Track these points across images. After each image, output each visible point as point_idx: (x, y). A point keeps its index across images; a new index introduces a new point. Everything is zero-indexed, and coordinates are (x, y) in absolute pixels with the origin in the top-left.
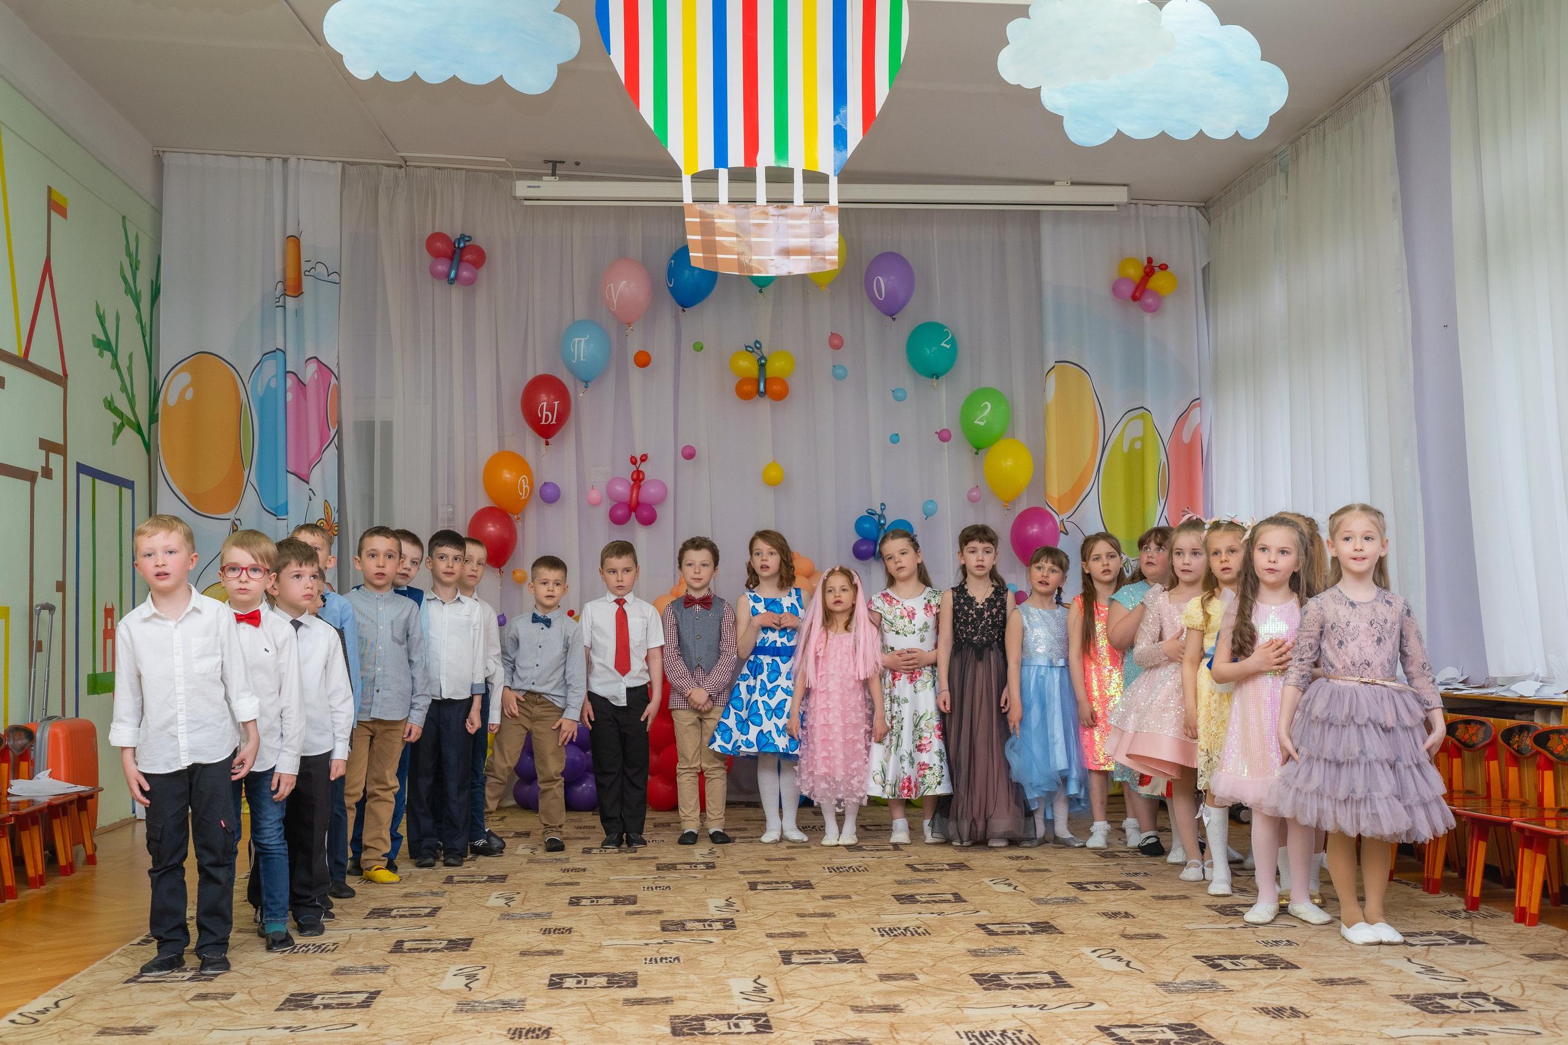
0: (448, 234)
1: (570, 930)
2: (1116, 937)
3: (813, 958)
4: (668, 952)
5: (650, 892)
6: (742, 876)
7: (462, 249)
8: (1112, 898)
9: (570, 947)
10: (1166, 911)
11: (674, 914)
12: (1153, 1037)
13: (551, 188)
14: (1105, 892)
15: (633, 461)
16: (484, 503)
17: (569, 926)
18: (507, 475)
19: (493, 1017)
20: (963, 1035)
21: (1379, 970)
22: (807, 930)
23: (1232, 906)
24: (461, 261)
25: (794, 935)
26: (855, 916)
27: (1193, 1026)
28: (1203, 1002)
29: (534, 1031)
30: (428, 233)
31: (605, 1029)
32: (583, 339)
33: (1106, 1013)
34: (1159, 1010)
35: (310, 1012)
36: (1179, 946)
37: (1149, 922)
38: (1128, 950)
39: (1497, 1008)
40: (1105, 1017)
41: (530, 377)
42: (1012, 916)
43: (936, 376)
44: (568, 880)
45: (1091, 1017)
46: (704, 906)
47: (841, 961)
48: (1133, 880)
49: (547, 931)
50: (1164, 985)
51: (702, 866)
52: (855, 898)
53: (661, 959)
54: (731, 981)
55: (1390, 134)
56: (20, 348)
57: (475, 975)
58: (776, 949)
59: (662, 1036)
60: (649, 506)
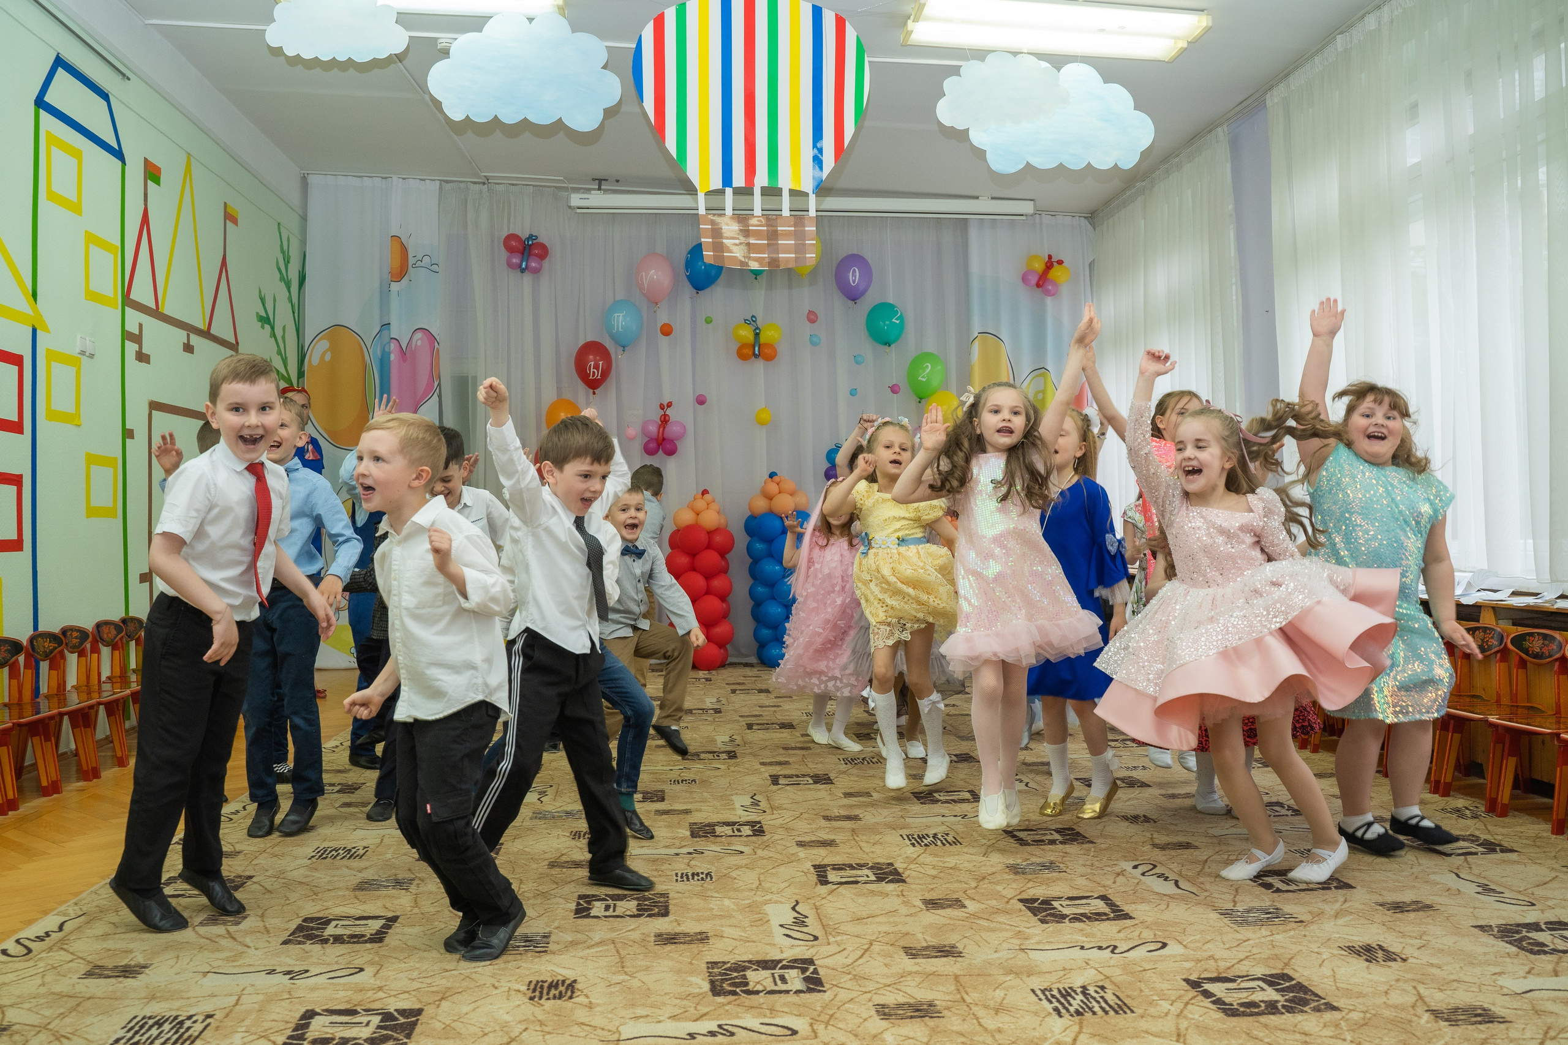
0: (520, 234)
3: (795, 780)
4: (687, 775)
6: (741, 719)
7: (530, 246)
12: (1044, 838)
13: (597, 199)
15: (662, 407)
19: (560, 823)
20: (905, 837)
22: (791, 760)
24: (530, 255)
25: (780, 763)
27: (1073, 829)
30: (505, 233)
32: (622, 315)
38: (1027, 774)
41: (581, 342)
43: (888, 344)
46: (713, 741)
47: (815, 782)
51: (712, 712)
53: (682, 781)
55: (1228, 166)
56: (204, 325)
57: (545, 792)
58: (767, 775)
59: (683, 839)
60: (672, 441)
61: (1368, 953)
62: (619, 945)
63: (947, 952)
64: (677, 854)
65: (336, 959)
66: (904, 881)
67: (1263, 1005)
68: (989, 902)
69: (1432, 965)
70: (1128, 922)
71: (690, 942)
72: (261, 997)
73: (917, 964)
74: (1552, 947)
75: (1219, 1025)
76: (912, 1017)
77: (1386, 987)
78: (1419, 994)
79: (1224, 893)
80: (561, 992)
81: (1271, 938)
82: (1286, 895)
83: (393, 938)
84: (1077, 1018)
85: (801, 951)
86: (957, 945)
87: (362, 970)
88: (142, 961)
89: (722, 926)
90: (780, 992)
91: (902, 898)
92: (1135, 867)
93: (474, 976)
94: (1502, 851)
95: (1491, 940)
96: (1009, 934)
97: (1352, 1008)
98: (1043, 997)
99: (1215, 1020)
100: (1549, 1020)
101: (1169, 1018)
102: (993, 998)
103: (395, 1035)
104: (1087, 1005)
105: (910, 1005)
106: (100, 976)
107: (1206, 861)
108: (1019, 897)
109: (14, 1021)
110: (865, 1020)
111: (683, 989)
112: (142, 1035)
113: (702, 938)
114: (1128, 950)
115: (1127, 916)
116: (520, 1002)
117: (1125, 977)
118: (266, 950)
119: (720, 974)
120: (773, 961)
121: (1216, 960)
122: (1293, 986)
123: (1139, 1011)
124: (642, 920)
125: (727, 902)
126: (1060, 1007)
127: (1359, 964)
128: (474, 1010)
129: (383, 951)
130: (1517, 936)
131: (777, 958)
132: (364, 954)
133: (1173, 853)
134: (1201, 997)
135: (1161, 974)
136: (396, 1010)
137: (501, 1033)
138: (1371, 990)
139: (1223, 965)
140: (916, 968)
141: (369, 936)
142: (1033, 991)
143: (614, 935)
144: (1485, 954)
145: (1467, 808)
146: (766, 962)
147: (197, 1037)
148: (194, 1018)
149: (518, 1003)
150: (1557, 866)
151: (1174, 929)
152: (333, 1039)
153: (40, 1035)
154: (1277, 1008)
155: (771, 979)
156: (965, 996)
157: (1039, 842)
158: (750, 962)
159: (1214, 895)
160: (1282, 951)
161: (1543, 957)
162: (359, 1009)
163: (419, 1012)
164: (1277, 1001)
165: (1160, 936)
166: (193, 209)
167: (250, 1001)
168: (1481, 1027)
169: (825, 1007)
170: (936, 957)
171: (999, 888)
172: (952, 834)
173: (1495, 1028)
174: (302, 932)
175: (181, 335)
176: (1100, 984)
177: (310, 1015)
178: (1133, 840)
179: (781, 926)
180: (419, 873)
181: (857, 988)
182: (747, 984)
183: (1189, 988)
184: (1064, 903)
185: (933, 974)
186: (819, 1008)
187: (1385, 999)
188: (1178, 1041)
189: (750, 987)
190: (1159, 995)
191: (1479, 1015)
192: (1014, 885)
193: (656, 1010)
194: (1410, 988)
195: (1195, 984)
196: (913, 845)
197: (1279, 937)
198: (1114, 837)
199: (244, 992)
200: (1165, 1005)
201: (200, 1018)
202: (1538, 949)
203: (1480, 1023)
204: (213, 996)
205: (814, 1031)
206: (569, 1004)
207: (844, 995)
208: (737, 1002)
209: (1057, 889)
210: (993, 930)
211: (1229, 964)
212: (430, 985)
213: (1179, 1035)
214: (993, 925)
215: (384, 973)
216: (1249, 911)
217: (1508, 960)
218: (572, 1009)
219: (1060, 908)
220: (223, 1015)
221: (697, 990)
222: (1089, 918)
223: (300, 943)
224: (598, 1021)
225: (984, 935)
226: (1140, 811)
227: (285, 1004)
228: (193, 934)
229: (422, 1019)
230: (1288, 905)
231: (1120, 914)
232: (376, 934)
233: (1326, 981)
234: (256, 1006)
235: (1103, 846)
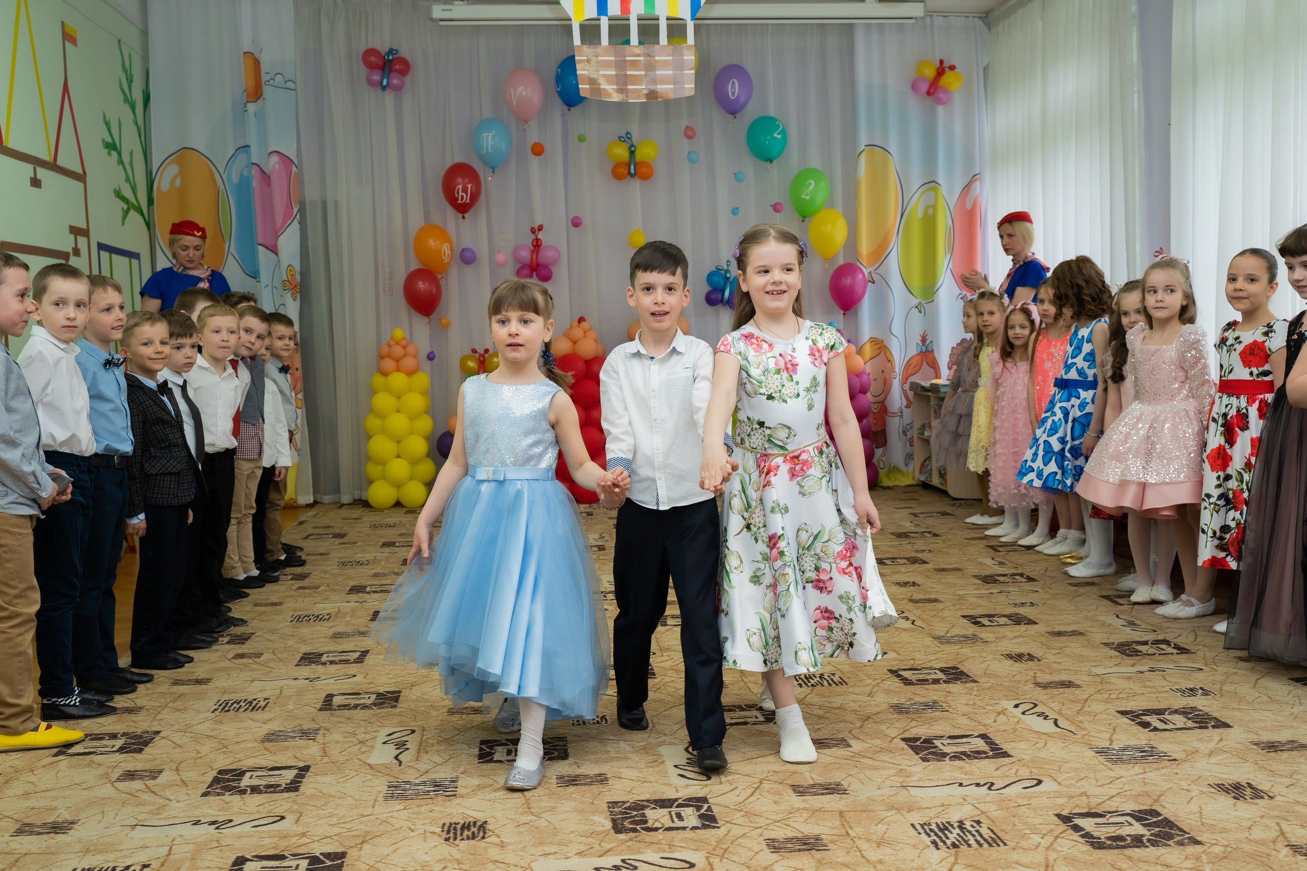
0: (378, 47)
2: (905, 601)
7: (391, 61)
8: (904, 570)
10: (943, 580)
12: (928, 677)
13: (461, 10)
14: (898, 567)
15: (533, 231)
16: (414, 266)
18: (432, 243)
21: (1095, 624)
23: (992, 576)
24: (391, 71)
27: (957, 668)
28: (966, 651)
30: (363, 48)
32: (490, 135)
33: (895, 660)
34: (933, 657)
35: (320, 667)
36: (952, 608)
37: (930, 590)
38: (914, 612)
39: (1175, 651)
41: (449, 164)
43: (770, 160)
45: (885, 663)
48: (920, 555)
50: (938, 638)
51: (595, 549)
56: (50, 155)
60: (546, 267)
61: (1236, 790)
63: (833, 789)
65: (257, 809)
67: (1129, 839)
68: (873, 741)
69: (1298, 803)
70: (1006, 760)
71: (591, 784)
72: (191, 847)
73: (803, 801)
75: (1087, 857)
76: (800, 850)
77: (1249, 823)
78: (1281, 830)
79: (1101, 732)
80: (473, 833)
81: (1143, 776)
82: (1163, 733)
83: (308, 786)
84: (953, 851)
85: (695, 790)
86: (842, 783)
87: (283, 818)
88: (69, 818)
89: (620, 767)
90: (677, 829)
92: (1016, 706)
93: (390, 820)
96: (892, 772)
97: (1214, 842)
98: (922, 831)
99: (1082, 852)
101: (1039, 850)
102: (875, 832)
104: (963, 839)
105: (798, 839)
106: (31, 833)
107: (1087, 699)
108: (902, 736)
110: (757, 853)
111: (587, 827)
113: (602, 779)
114: (1005, 787)
115: (1006, 755)
116: (437, 844)
117: (1000, 812)
118: (188, 802)
119: (621, 813)
120: (669, 800)
121: (1088, 797)
122: (1160, 821)
123: (1011, 844)
126: (938, 840)
127: (1227, 801)
128: (394, 851)
129: (300, 799)
131: (674, 797)
132: (282, 803)
133: (1055, 691)
134: (1071, 832)
135: (1035, 810)
136: (321, 854)
138: (1234, 825)
139: (1094, 801)
140: (803, 805)
141: (284, 786)
142: (913, 825)
146: (663, 801)
149: (434, 844)
151: (1050, 767)
154: (1142, 842)
155: (668, 817)
156: (850, 831)
157: (923, 682)
158: (648, 801)
159: (1093, 734)
160: (1153, 788)
162: (286, 854)
163: (343, 855)
164: (1142, 836)
165: (1035, 774)
166: (30, 30)
167: (181, 851)
169: (719, 842)
170: (823, 794)
171: (883, 727)
172: (838, 674)
174: (219, 784)
175: (27, 170)
176: (976, 819)
177: (241, 861)
178: (1015, 679)
180: (323, 723)
181: (749, 824)
182: (646, 822)
183: (1060, 822)
184: (945, 742)
185: (820, 810)
186: (713, 843)
187: (1247, 835)
189: (649, 825)
190: (1030, 829)
192: (898, 725)
193: (563, 848)
194: (1273, 824)
195: (1065, 819)
197: (1152, 776)
198: (997, 676)
199: (175, 842)
200: (1036, 839)
204: (145, 847)
205: (710, 864)
206: (482, 844)
207: (736, 831)
208: (638, 839)
209: (939, 728)
210: (876, 768)
211: (1100, 801)
212: (350, 830)
214: (876, 763)
215: (304, 819)
216: (1124, 749)
218: (485, 849)
219: (941, 747)
220: (159, 864)
221: (601, 829)
222: (968, 756)
223: (218, 794)
224: (510, 858)
225: (868, 773)
226: (1024, 650)
227: (215, 852)
228: (113, 789)
229: (347, 861)
230: (1165, 743)
231: (999, 753)
232: (291, 783)
233: (1192, 816)
234: (188, 855)
235: (986, 685)
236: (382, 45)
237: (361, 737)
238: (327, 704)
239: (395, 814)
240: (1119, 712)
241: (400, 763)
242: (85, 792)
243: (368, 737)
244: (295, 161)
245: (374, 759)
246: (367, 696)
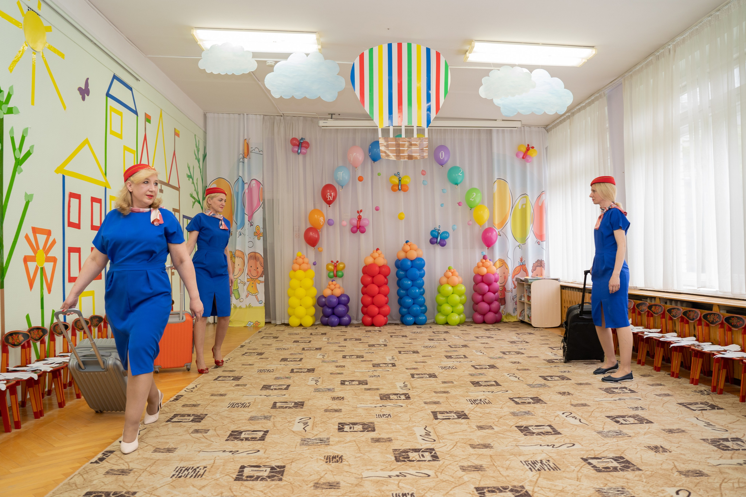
0: (297, 137)
1: (344, 366)
2: (515, 370)
3: (421, 376)
4: (376, 374)
5: (367, 354)
6: (396, 349)
7: (302, 143)
8: (514, 357)
9: (345, 371)
10: (531, 361)
11: (376, 362)
12: (526, 401)
13: (331, 123)
14: (512, 355)
15: (358, 212)
16: (309, 226)
17: (344, 365)
18: (316, 217)
19: (326, 393)
20: (468, 400)
22: (418, 367)
24: (302, 147)
25: (414, 369)
26: (433, 363)
27: (538, 398)
28: (541, 390)
29: (339, 398)
30: (291, 138)
31: (360, 398)
32: (342, 173)
33: (512, 394)
34: (527, 393)
35: (271, 391)
36: (535, 373)
37: (526, 365)
38: (519, 374)
39: (629, 392)
40: (511, 395)
41: (324, 185)
42: (482, 363)
43: (457, 184)
44: (341, 350)
45: (507, 395)
46: (385, 359)
47: (430, 377)
48: (521, 351)
49: (337, 367)
50: (529, 385)
51: (383, 346)
52: (432, 356)
53: (374, 376)
54: (396, 383)
55: (606, 108)
56: (167, 180)
57: (318, 380)
58: (409, 374)
59: (377, 400)
60: (363, 227)
61: (656, 449)
62: (357, 442)
63: (486, 446)
64: (376, 407)
65: (248, 447)
66: (468, 418)
67: (612, 468)
68: (503, 427)
69: (681, 454)
70: (560, 436)
71: (385, 441)
72: (223, 461)
73: (475, 451)
74: (732, 448)
75: (594, 475)
76: (474, 471)
77: (661, 462)
78: (674, 465)
79: (599, 425)
80: (337, 460)
81: (617, 443)
82: (625, 425)
83: (268, 438)
84: (538, 472)
85: (429, 445)
86: (491, 444)
87: (259, 451)
88: (174, 447)
89: (397, 435)
90: (422, 461)
91: (468, 425)
92: (563, 414)
93: (302, 454)
94: (718, 409)
95: (707, 445)
96: (512, 440)
97: (647, 470)
98: (525, 464)
99: (592, 473)
100: (725, 476)
101: (574, 472)
102: (505, 464)
103: (277, 475)
104: (542, 467)
105: (473, 466)
106: (160, 452)
107: (593, 411)
108: (516, 425)
109: (133, 467)
110: (456, 471)
111: (384, 459)
112: (182, 473)
113: (390, 440)
114: (559, 447)
115: (559, 433)
116: (322, 464)
117: (557, 457)
118: (220, 443)
119: (398, 454)
120: (418, 449)
121: (594, 451)
122: (624, 461)
123: (562, 470)
124: (365, 433)
125: (398, 426)
126: (532, 468)
127: (652, 453)
128: (305, 466)
129: (266, 444)
130: (718, 443)
131: (420, 448)
132: (258, 445)
133: (579, 408)
134: (587, 465)
135: (572, 456)
136: (275, 466)
137: (317, 475)
138: (655, 463)
139: (597, 453)
140: (475, 453)
141: (258, 438)
142: (521, 461)
143: (354, 439)
144: (704, 450)
145: (705, 391)
146: (416, 449)
147: (203, 475)
148: (200, 468)
150: (740, 415)
151: (578, 439)
152: (254, 476)
153: (144, 473)
154: (617, 469)
155: (418, 456)
156: (495, 463)
157: (523, 403)
158: (409, 449)
159: (596, 425)
160: (621, 448)
161: (727, 451)
162: (261, 465)
163: (284, 467)
164: (617, 467)
165: (572, 441)
167: (218, 462)
168: (698, 478)
169: (440, 466)
170: (483, 448)
171: (507, 421)
172: (488, 399)
173: (703, 478)
174: (232, 436)
176: (548, 459)
177: (243, 467)
178: (562, 402)
179: (421, 435)
180: (273, 413)
181: (452, 460)
182: (409, 458)
183: (582, 461)
184: (534, 428)
185: (482, 454)
186: (438, 467)
187: (660, 467)
188: (577, 481)
189: (410, 459)
190: (570, 464)
191: (698, 473)
192: (514, 421)
193: (375, 467)
194: (671, 462)
195: (585, 460)
196: (472, 403)
197: (621, 443)
198: (555, 401)
199: (216, 459)
200: (573, 468)
201: (202, 468)
202: (726, 448)
203: (697, 476)
204: (204, 460)
205: (436, 475)
206: (341, 464)
207: (447, 462)
208: (406, 464)
209: (531, 422)
210: (505, 438)
211: (599, 453)
212: (286, 457)
213: (578, 479)
214: (505, 436)
215: (267, 452)
216: (609, 432)
217: (713, 452)
218: (342, 467)
219: (532, 430)
220: (210, 467)
221: (390, 460)
222: (544, 434)
223: (232, 440)
224: (353, 471)
225: (502, 440)
226: (566, 391)
227: (232, 463)
228: (190, 437)
229: (286, 469)
230: (625, 429)
231: (556, 433)
232: (261, 437)
233: (637, 459)
234: (222, 464)
235: (550, 405)
236: (299, 136)
237: (289, 420)
238: (274, 406)
239: (304, 451)
240: (606, 416)
241: (306, 431)
242: (179, 437)
243: (292, 420)
244: (262, 183)
245: (295, 429)
246: (290, 403)
